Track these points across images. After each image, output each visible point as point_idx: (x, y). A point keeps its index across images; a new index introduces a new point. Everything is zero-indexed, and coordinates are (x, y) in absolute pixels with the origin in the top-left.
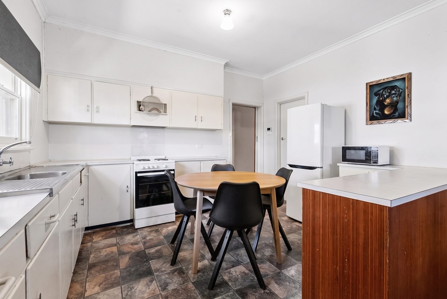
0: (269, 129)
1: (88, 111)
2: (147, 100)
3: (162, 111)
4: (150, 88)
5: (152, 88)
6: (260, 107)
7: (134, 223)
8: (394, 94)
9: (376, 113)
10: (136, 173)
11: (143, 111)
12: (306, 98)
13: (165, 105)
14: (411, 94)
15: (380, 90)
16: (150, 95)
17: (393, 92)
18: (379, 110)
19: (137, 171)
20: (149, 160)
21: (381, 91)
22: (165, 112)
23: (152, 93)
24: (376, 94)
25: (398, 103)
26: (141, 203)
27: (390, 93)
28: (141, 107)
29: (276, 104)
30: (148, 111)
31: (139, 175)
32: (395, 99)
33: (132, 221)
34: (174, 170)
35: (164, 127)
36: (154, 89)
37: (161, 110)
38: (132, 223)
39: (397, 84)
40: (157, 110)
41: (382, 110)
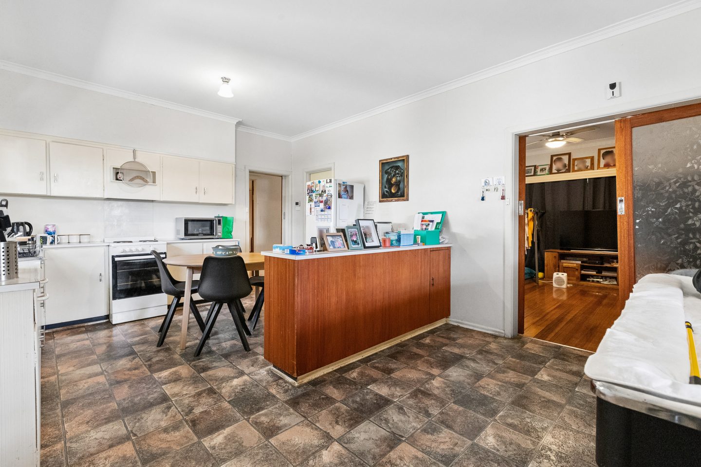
0: (297, 204)
1: (42, 179)
2: (127, 167)
3: (150, 180)
4: (132, 151)
5: (134, 151)
6: (288, 176)
7: (111, 320)
8: (398, 174)
9: (386, 191)
10: (113, 257)
11: (121, 180)
12: (333, 169)
13: (154, 173)
14: (408, 174)
15: (388, 169)
16: (132, 160)
17: (397, 172)
18: (388, 189)
19: (115, 255)
20: (131, 242)
21: (390, 170)
22: (154, 182)
23: (134, 158)
24: (386, 173)
25: (400, 182)
26: (119, 293)
27: (395, 172)
28: (120, 175)
29: (305, 174)
30: (129, 181)
31: (117, 259)
32: (398, 178)
33: (108, 317)
34: (165, 253)
35: (153, 201)
36: (138, 154)
37: (148, 180)
38: (108, 320)
39: (400, 164)
40: (143, 179)
41: (390, 188)
